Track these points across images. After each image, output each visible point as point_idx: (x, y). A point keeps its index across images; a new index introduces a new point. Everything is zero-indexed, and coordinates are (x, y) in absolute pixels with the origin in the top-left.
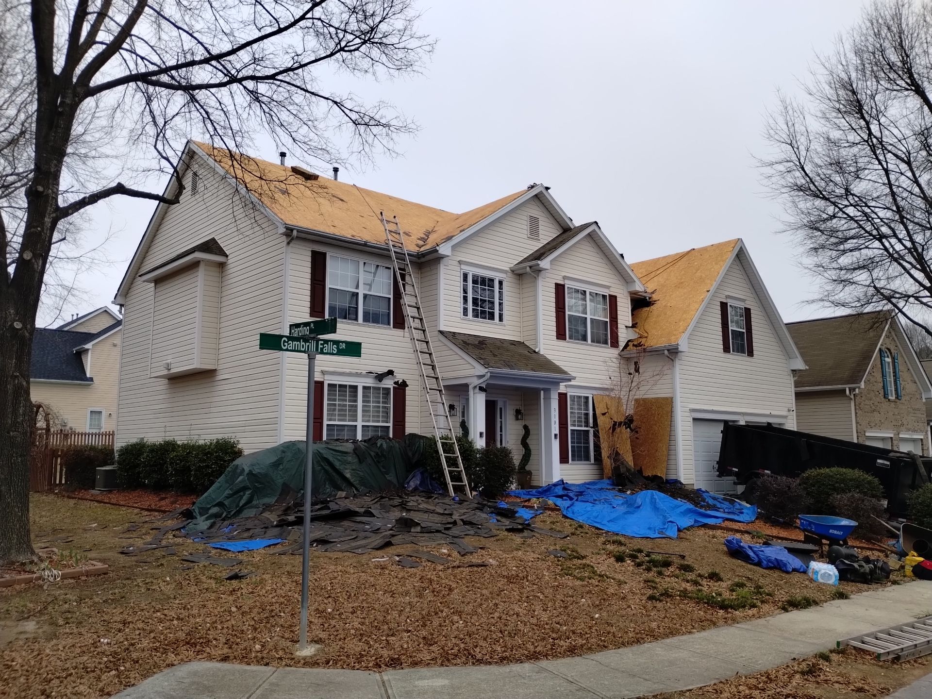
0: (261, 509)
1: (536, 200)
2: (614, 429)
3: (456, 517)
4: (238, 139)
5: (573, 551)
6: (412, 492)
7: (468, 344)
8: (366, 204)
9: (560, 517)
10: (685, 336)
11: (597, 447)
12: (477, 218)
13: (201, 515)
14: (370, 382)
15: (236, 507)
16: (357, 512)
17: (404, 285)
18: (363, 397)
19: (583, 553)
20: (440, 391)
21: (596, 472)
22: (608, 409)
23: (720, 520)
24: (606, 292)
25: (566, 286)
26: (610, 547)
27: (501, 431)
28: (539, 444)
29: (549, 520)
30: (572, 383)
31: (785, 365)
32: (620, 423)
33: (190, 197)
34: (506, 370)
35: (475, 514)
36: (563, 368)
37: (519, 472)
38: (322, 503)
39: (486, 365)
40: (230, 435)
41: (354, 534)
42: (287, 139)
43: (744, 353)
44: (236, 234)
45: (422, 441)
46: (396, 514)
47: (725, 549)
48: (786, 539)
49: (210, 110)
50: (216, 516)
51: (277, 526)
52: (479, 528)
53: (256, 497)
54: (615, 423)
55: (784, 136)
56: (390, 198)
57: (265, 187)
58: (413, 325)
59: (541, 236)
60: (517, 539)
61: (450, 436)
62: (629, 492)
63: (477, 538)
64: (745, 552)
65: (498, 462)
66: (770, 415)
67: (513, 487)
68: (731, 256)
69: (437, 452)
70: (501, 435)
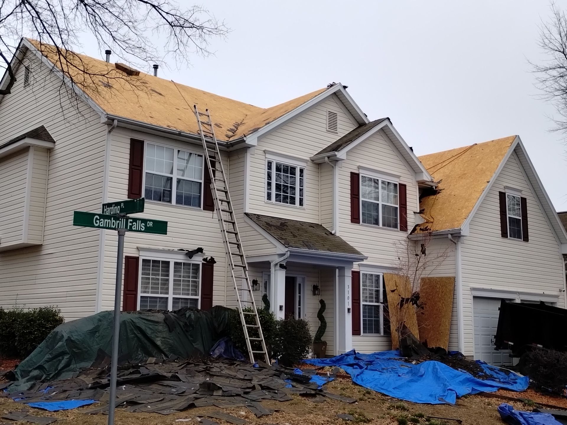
0: (78, 373)
1: (335, 97)
2: (402, 305)
3: (255, 382)
4: (64, 37)
5: (360, 415)
6: (217, 359)
7: (271, 226)
8: (182, 98)
9: (350, 384)
10: (467, 222)
11: (387, 322)
12: (281, 113)
13: (23, 377)
14: (181, 258)
15: (55, 371)
16: (165, 377)
17: (214, 172)
18: (175, 272)
19: (369, 417)
20: (244, 267)
21: (385, 343)
22: (397, 287)
23: (495, 389)
24: (397, 181)
25: (361, 175)
26: (394, 412)
27: (300, 305)
28: (334, 317)
29: (340, 386)
30: (365, 262)
31: (557, 250)
32: (407, 300)
33: (23, 88)
34: (305, 250)
35: (273, 380)
36: (357, 249)
37: (315, 343)
38: (133, 367)
39: (286, 244)
40: (52, 304)
41: (162, 397)
42: (108, 38)
43: (520, 238)
44: (63, 122)
45: (227, 313)
46: (201, 379)
47: (499, 415)
48: (555, 407)
49: (40, 11)
50: (36, 378)
51: (91, 388)
52: (275, 393)
53: (73, 361)
54: (403, 300)
55: (557, 45)
56: (205, 93)
57: (89, 81)
58: (221, 207)
59: (339, 130)
60: (310, 403)
61: (252, 309)
62: (414, 363)
63: (274, 402)
64: (516, 418)
65: (296, 333)
66: (543, 295)
67: (310, 356)
68: (509, 151)
69: (240, 323)
70: (299, 308)
